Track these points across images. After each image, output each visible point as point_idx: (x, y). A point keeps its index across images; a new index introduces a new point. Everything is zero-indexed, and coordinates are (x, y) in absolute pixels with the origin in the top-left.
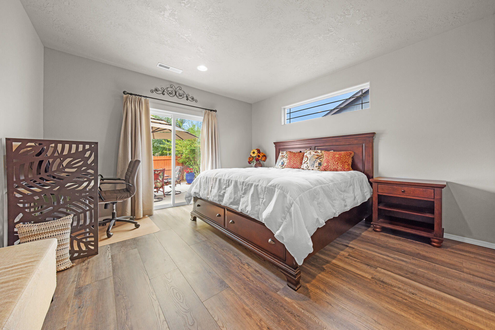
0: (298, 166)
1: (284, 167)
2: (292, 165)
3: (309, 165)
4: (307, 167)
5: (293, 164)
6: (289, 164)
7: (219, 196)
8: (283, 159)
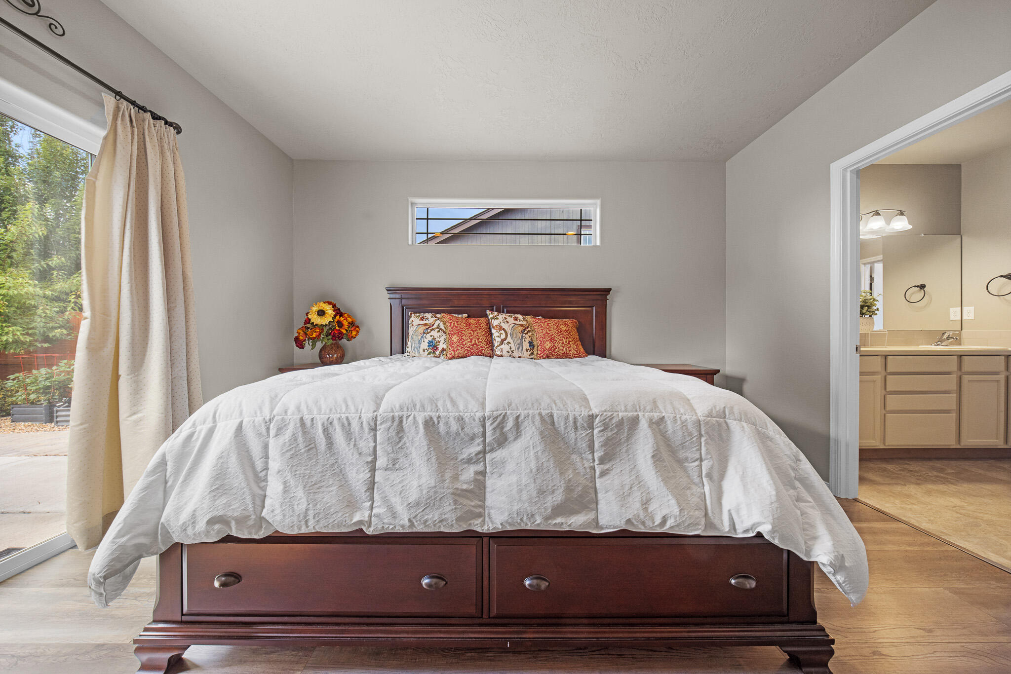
0: (482, 350)
1: (437, 353)
2: (469, 347)
3: (512, 345)
4: (510, 350)
5: (471, 347)
6: (461, 346)
7: (459, 495)
8: (430, 334)
